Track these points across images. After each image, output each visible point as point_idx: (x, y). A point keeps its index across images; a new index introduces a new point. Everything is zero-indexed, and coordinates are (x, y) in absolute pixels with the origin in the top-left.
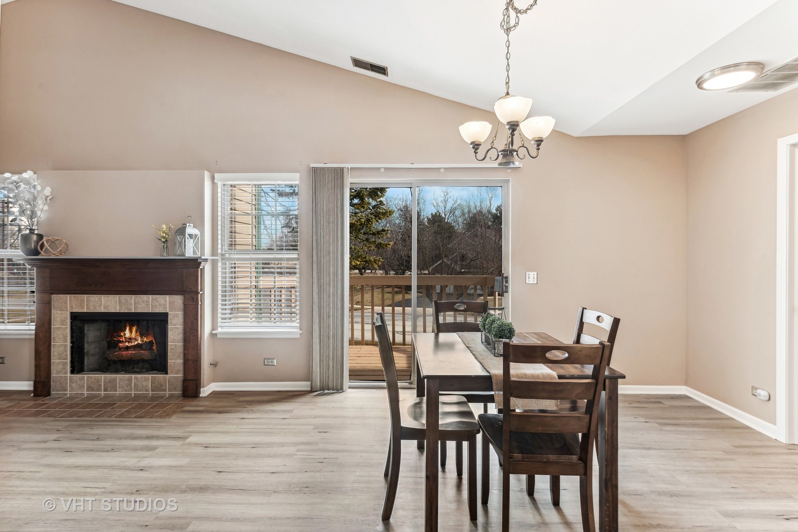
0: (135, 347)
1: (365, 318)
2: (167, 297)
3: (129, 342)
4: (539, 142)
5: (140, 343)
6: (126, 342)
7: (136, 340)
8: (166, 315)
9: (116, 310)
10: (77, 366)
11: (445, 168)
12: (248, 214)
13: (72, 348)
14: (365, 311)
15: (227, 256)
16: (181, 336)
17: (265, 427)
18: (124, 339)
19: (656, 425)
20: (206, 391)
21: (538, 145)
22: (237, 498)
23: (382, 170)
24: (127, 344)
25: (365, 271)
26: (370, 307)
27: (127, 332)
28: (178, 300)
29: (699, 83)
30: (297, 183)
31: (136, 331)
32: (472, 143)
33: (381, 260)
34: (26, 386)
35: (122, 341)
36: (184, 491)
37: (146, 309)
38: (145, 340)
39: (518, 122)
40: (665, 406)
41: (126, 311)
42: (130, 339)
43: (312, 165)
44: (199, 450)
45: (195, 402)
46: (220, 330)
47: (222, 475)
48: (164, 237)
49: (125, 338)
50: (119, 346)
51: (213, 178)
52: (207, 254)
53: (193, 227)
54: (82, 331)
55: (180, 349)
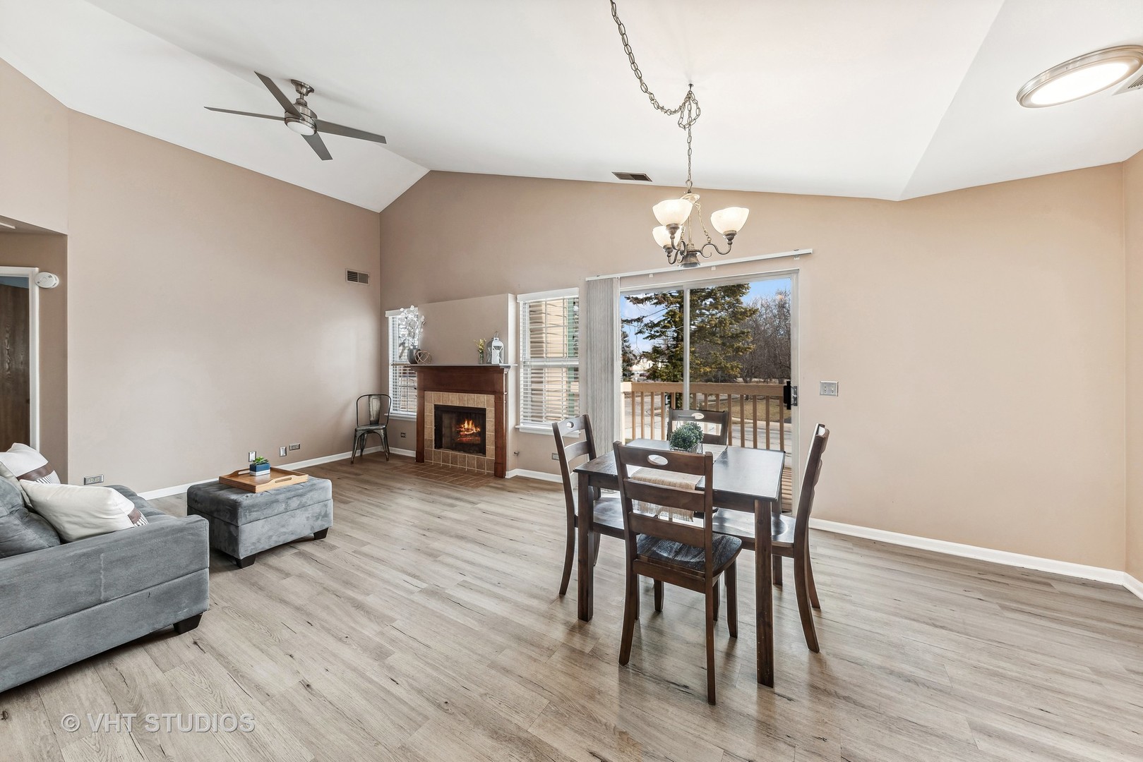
0: (469, 435)
1: (745, 433)
2: (485, 396)
3: (466, 432)
4: (731, 236)
5: (474, 432)
6: (464, 432)
7: (472, 430)
8: (485, 410)
9: (457, 404)
10: (439, 445)
11: (716, 266)
12: (558, 326)
13: (435, 430)
14: (746, 425)
15: (528, 363)
17: (531, 508)
19: (997, 607)
20: (510, 474)
21: (730, 240)
22: (477, 548)
23: (651, 276)
25: (751, 380)
26: (752, 421)
27: (466, 425)
28: (492, 398)
29: (1022, 98)
30: (577, 296)
31: (472, 424)
32: (664, 247)
33: (740, 366)
34: (411, 453)
35: (462, 431)
36: (451, 536)
37: (473, 404)
38: (475, 429)
39: (677, 224)
40: (1054, 591)
41: (462, 404)
42: (467, 429)
43: (587, 279)
44: (478, 513)
45: (500, 482)
46: (522, 425)
47: (480, 533)
48: (481, 349)
49: (464, 429)
50: (459, 435)
51: (516, 299)
52: (511, 361)
53: (499, 340)
54: (441, 418)
55: (493, 438)
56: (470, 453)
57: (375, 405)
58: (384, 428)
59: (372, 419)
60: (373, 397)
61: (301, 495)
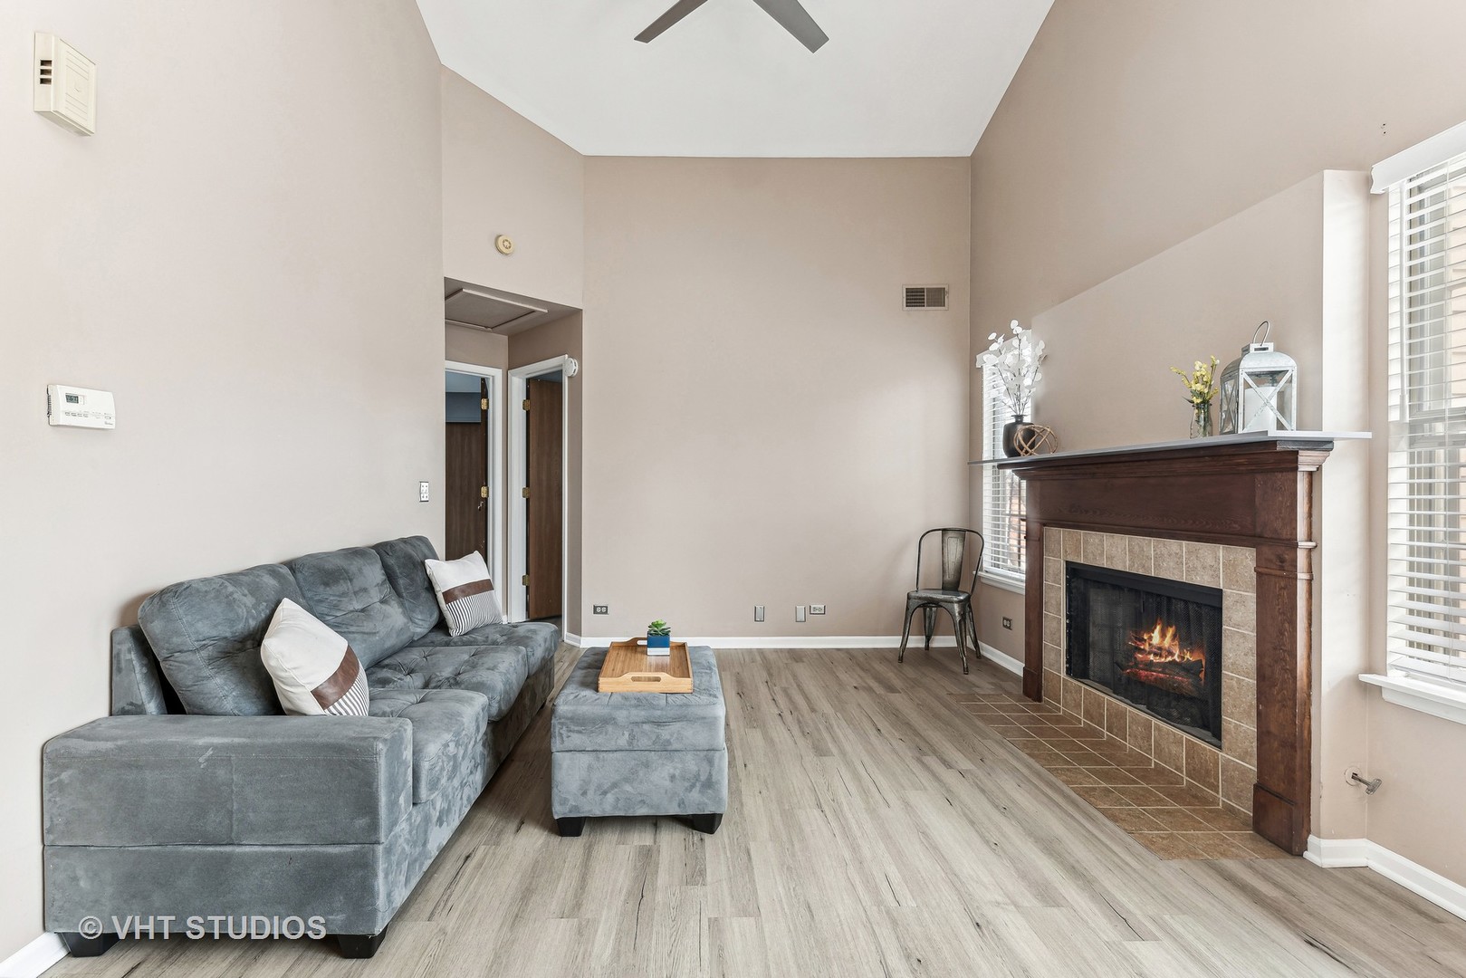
0: (1164, 666)
2: (1221, 550)
3: (1156, 654)
5: (1178, 660)
6: (1149, 653)
8: (1217, 594)
9: (1125, 566)
10: (1077, 667)
13: (1068, 626)
16: (1252, 661)
18: (1147, 648)
20: (1329, 851)
24: (1151, 657)
27: (1156, 635)
28: (1246, 558)
31: (1174, 636)
35: (1144, 650)
37: (1176, 572)
38: (1188, 656)
41: (1141, 572)
42: (1160, 649)
48: (1201, 394)
49: (1150, 645)
50: (1136, 658)
53: (1277, 349)
54: (1085, 601)
55: (1251, 698)
56: (1168, 718)
57: (954, 549)
58: (960, 602)
59: (947, 578)
60: (950, 534)
61: (658, 723)
